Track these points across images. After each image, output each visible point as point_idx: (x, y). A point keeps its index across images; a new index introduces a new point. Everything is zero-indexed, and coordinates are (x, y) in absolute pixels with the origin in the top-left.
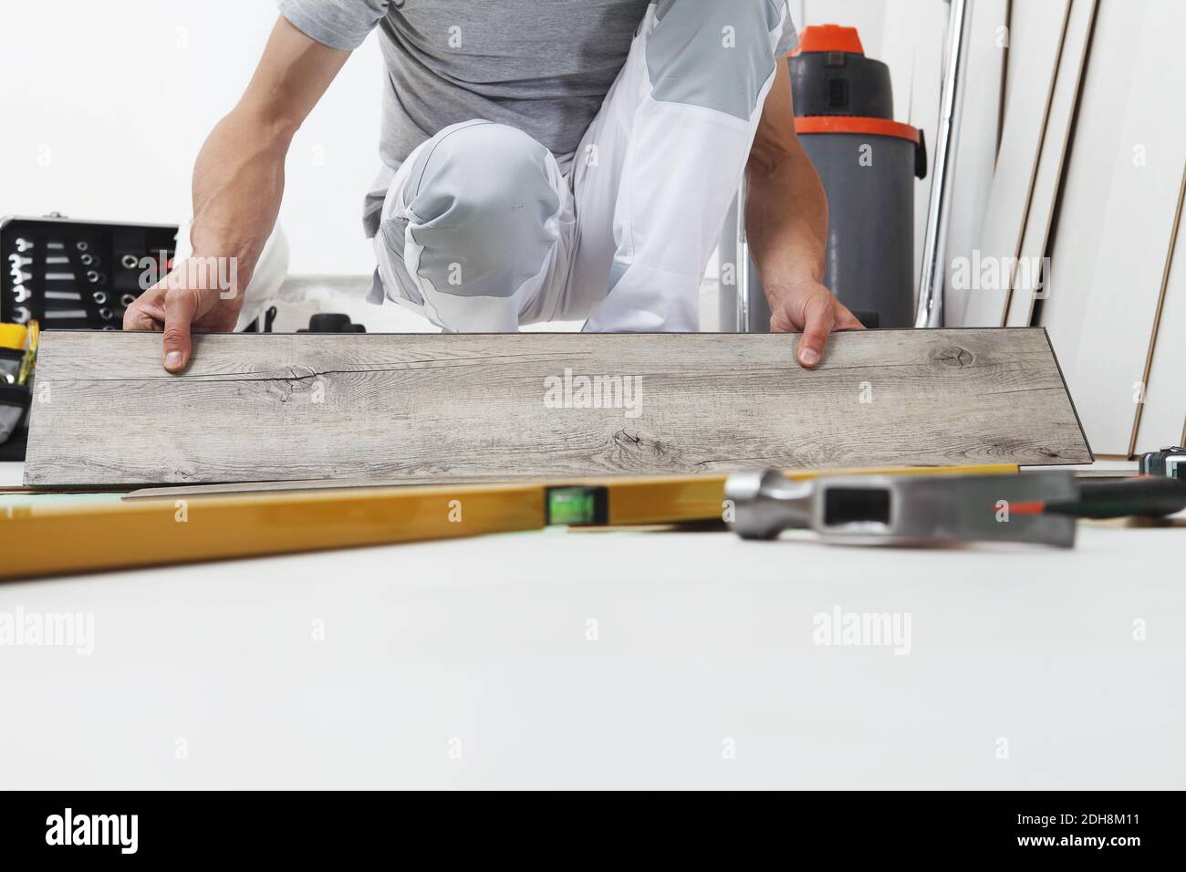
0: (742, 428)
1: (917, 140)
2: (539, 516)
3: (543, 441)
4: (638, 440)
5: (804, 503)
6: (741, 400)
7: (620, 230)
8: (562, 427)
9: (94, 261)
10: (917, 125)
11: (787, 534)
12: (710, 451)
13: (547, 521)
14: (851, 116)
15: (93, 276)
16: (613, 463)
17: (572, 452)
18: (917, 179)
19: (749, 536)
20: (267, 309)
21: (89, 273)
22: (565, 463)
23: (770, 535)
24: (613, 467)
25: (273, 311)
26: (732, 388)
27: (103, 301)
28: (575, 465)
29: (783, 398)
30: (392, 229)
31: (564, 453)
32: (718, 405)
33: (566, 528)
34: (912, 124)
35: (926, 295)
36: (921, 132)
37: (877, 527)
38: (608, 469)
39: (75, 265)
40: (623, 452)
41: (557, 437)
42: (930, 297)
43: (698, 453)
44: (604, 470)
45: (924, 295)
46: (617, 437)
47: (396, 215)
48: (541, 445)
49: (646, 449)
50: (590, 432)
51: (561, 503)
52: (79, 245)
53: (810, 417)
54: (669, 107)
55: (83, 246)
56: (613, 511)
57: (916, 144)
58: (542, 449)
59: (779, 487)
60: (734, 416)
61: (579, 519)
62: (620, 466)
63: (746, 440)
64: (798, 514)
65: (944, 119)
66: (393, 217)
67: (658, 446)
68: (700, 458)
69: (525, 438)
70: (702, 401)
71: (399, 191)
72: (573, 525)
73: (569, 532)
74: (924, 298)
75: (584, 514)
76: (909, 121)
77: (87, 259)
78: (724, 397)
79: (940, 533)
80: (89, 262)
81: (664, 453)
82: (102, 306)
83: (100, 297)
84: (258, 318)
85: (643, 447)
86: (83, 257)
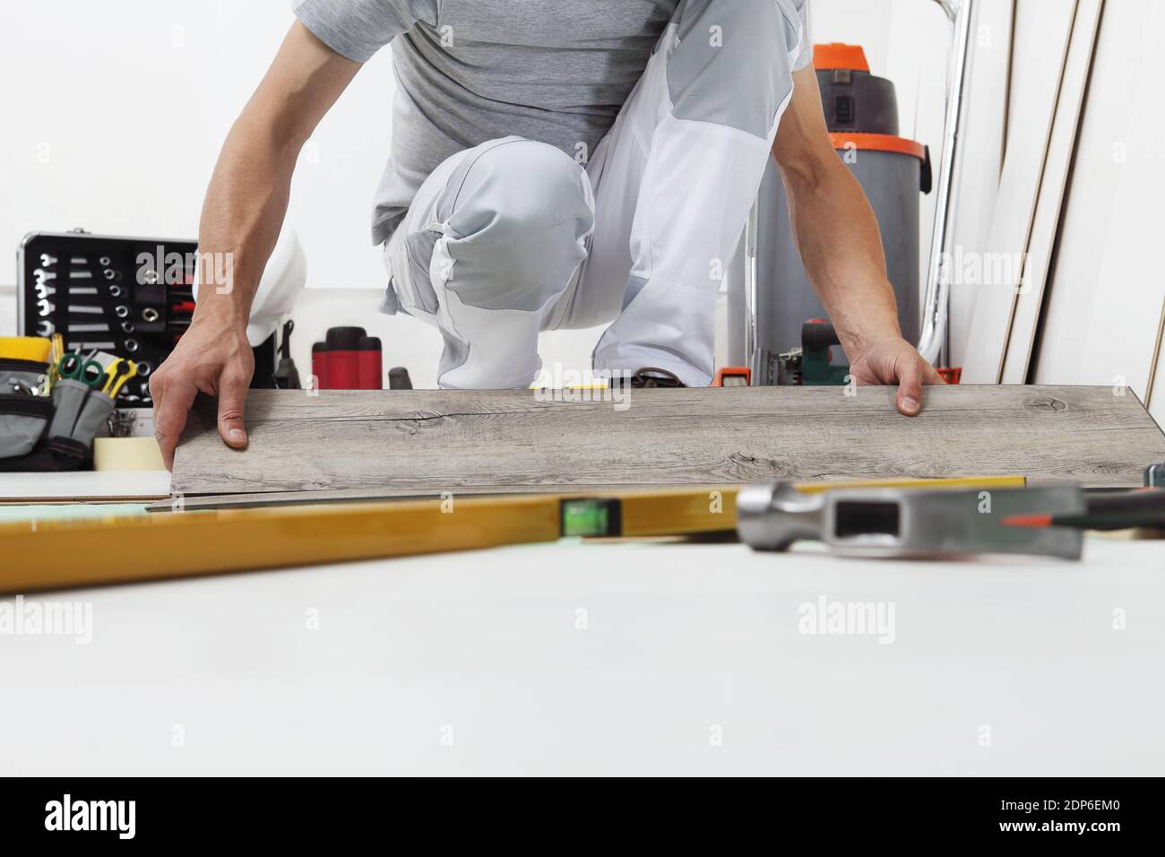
0: (852, 451)
1: (923, 156)
2: (555, 527)
3: (661, 460)
4: (753, 459)
5: (815, 516)
6: (847, 431)
7: (638, 245)
8: (680, 451)
9: (116, 276)
10: (922, 141)
11: (799, 546)
12: (825, 468)
13: (562, 533)
14: (857, 132)
15: (115, 291)
16: (732, 475)
17: (692, 468)
18: (922, 194)
19: (760, 548)
20: (285, 322)
21: (112, 288)
22: (686, 475)
23: (781, 547)
24: (732, 478)
25: (291, 324)
26: (838, 423)
27: (125, 315)
28: (696, 477)
29: (888, 431)
30: (420, 241)
31: (684, 468)
32: (827, 436)
33: (578, 540)
34: (918, 140)
35: (932, 308)
36: (927, 149)
37: (886, 540)
38: (728, 479)
39: (98, 280)
40: (740, 467)
41: (674, 457)
42: (936, 310)
43: (813, 469)
44: (722, 480)
45: (930, 308)
46: (733, 457)
47: (427, 228)
48: (661, 463)
49: (762, 467)
50: (706, 454)
51: (575, 516)
52: (102, 260)
53: (917, 444)
54: (690, 125)
55: (105, 261)
56: (626, 522)
57: (921, 160)
58: (663, 465)
59: (791, 500)
60: (844, 443)
61: (593, 530)
62: (739, 478)
63: (857, 459)
64: (808, 526)
65: (949, 135)
66: (423, 230)
67: (773, 463)
68: (816, 472)
69: (645, 458)
70: (811, 433)
71: (432, 204)
72: (587, 536)
73: (583, 543)
74: (929, 311)
75: (598, 526)
76: (914, 137)
77: (109, 274)
78: (833, 430)
79: (949, 545)
80: (112, 277)
81: (780, 468)
82: (124, 319)
83: (122, 311)
84: (276, 332)
85: (758, 464)
86: (106, 272)
